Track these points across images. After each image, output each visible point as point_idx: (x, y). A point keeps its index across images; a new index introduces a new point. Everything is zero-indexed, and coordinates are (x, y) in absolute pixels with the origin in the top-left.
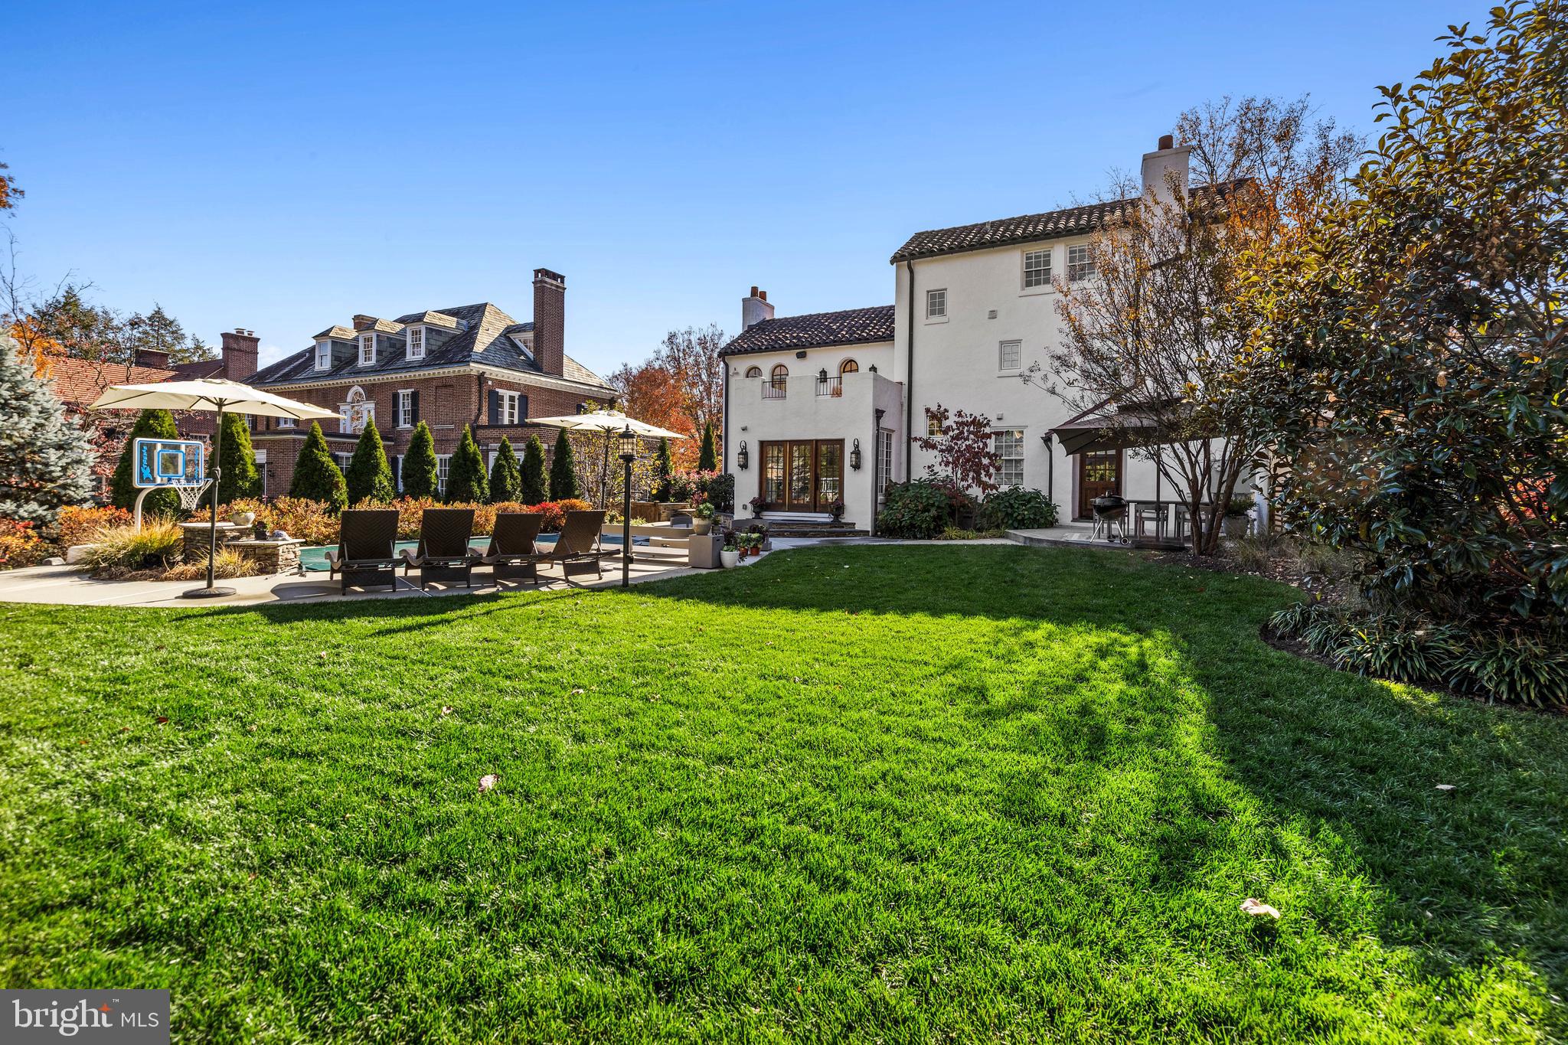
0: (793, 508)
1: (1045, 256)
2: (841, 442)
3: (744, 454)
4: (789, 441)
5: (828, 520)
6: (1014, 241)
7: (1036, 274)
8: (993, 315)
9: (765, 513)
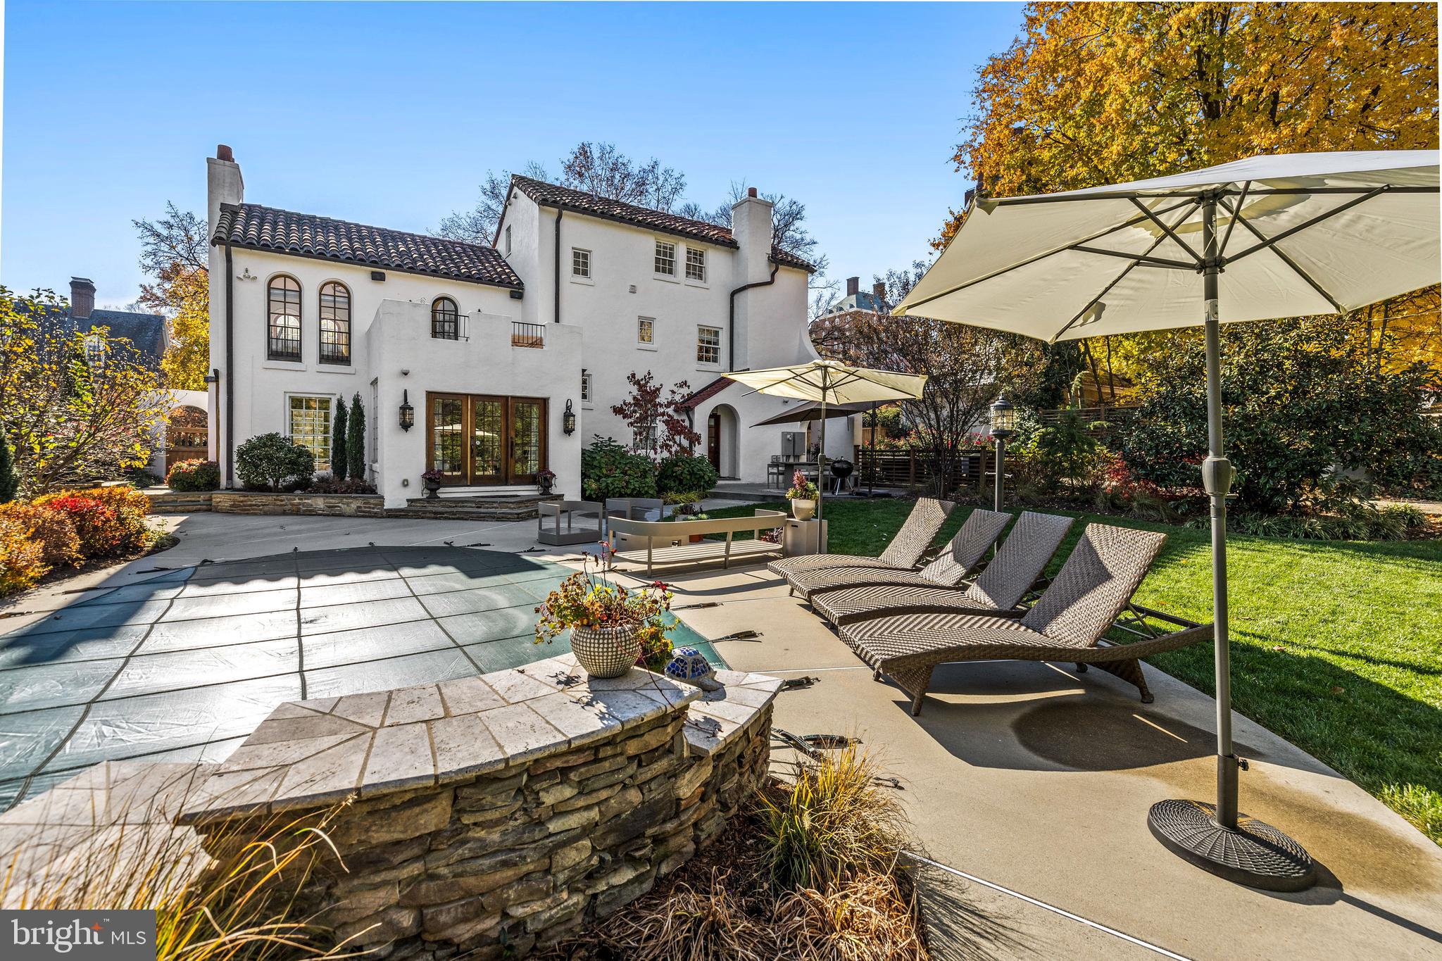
0: (477, 481)
1: (670, 249)
2: (543, 403)
3: (406, 409)
4: (472, 395)
5: (537, 493)
6: (653, 227)
7: (664, 264)
8: (633, 290)
9: (442, 490)
